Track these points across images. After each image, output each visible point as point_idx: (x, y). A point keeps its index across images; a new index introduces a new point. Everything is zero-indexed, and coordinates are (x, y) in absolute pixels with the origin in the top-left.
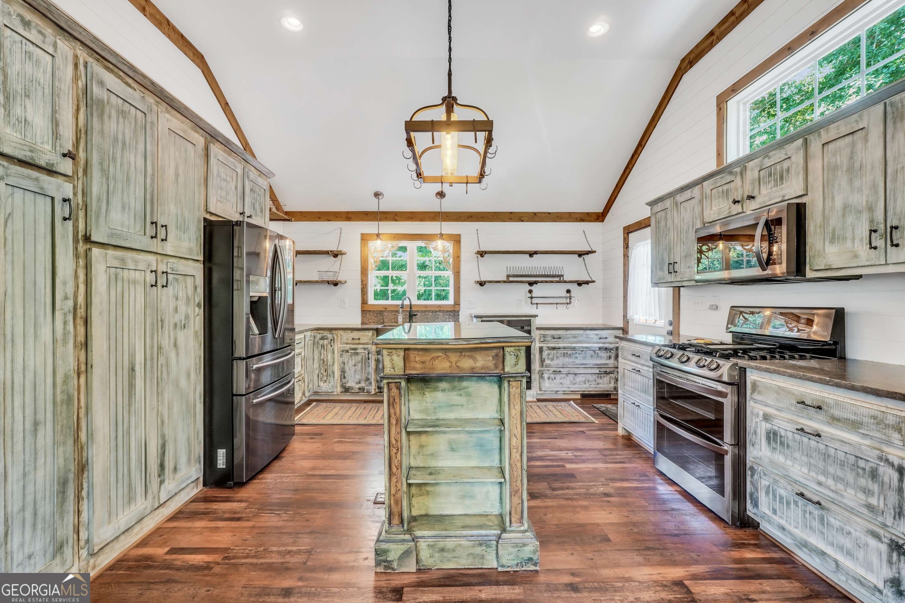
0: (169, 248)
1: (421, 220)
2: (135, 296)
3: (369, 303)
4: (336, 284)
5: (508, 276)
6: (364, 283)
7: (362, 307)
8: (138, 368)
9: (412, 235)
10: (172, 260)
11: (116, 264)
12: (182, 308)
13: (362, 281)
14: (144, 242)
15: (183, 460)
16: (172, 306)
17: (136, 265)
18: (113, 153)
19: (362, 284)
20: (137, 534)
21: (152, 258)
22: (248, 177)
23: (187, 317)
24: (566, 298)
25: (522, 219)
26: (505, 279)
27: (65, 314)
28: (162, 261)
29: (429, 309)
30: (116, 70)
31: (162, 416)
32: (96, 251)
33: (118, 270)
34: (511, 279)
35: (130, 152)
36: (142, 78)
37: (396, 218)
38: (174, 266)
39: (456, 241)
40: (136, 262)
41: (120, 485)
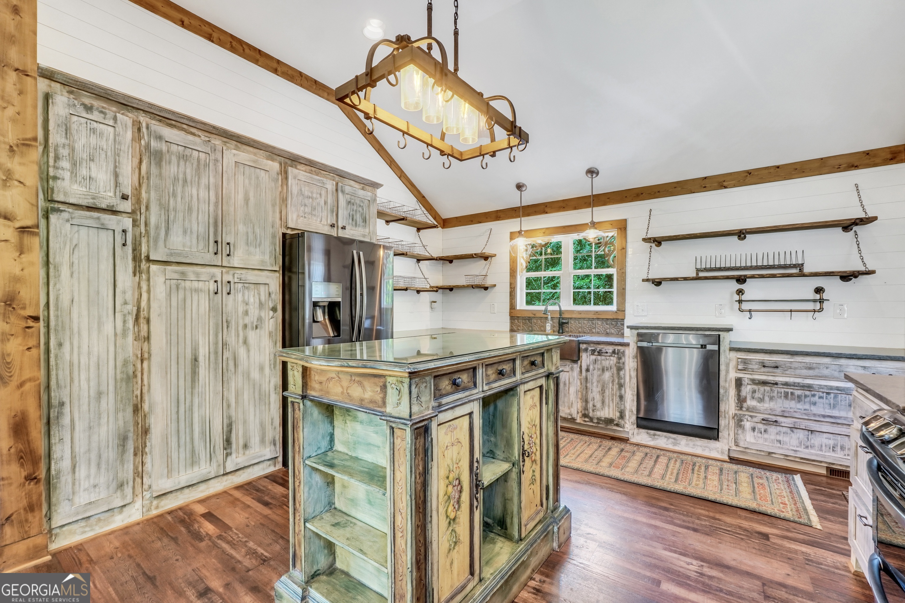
0: (236, 261)
1: (575, 208)
2: (198, 302)
3: (518, 308)
4: (486, 288)
5: (698, 270)
6: (512, 286)
7: (510, 313)
8: (201, 359)
9: (564, 227)
10: (239, 271)
11: (176, 276)
12: (254, 312)
13: (511, 284)
14: (209, 258)
15: (255, 440)
16: (241, 309)
17: (198, 277)
18: (173, 190)
19: (511, 288)
20: (202, 492)
21: (217, 271)
22: (343, 192)
23: (260, 319)
24: (815, 301)
25: (725, 184)
26: (694, 275)
27: (125, 315)
28: (227, 273)
29: (583, 316)
30: (179, 124)
31: (228, 400)
32: (154, 268)
33: (179, 281)
34: (701, 274)
35: (192, 187)
36: (203, 125)
37: (547, 210)
38: (243, 277)
39: (620, 229)
40: (197, 274)
41: (182, 449)
